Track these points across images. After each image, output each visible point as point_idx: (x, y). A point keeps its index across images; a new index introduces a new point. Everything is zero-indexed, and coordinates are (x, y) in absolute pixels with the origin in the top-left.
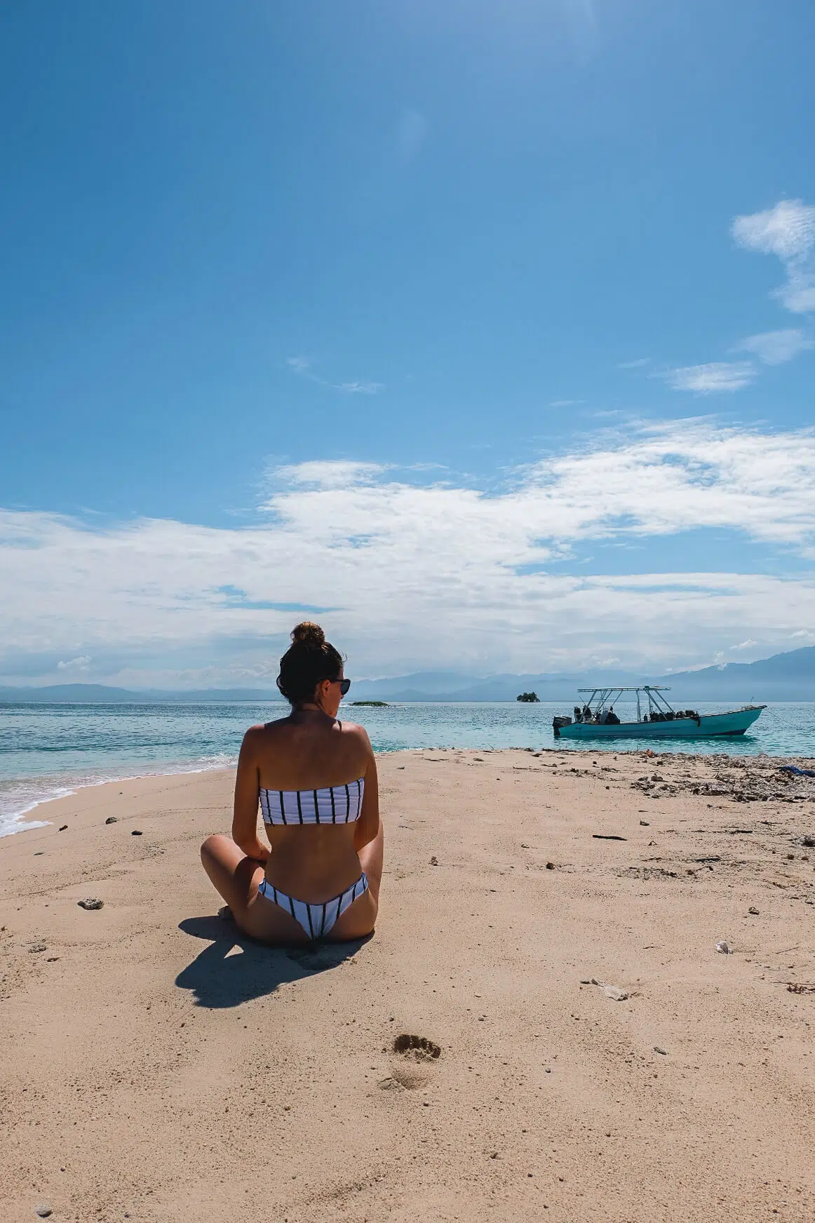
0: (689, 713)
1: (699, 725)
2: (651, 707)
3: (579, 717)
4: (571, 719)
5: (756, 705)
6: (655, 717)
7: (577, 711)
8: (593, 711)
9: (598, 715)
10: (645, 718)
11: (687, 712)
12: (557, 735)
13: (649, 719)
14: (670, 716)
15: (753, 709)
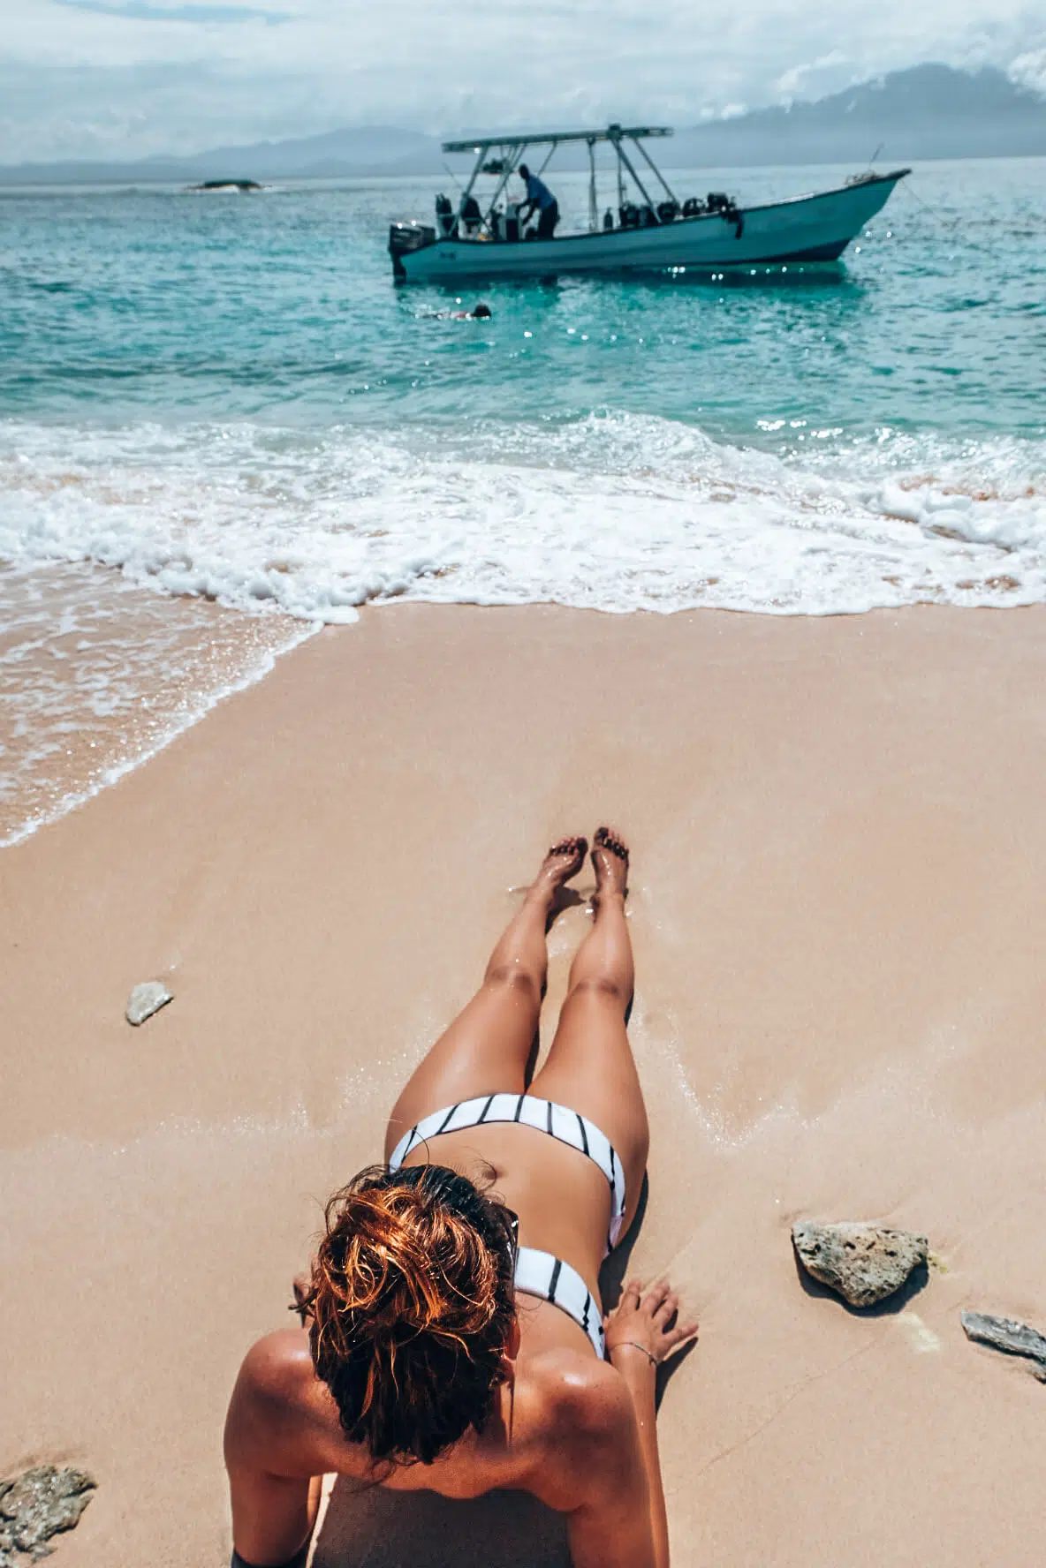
0: (717, 201)
1: (738, 235)
2: (622, 189)
3: (447, 223)
4: (433, 230)
5: (883, 169)
6: (633, 218)
7: (443, 206)
8: (484, 208)
9: (495, 216)
10: (608, 218)
11: (711, 198)
12: (402, 279)
13: (617, 223)
14: (668, 210)
15: (874, 180)
